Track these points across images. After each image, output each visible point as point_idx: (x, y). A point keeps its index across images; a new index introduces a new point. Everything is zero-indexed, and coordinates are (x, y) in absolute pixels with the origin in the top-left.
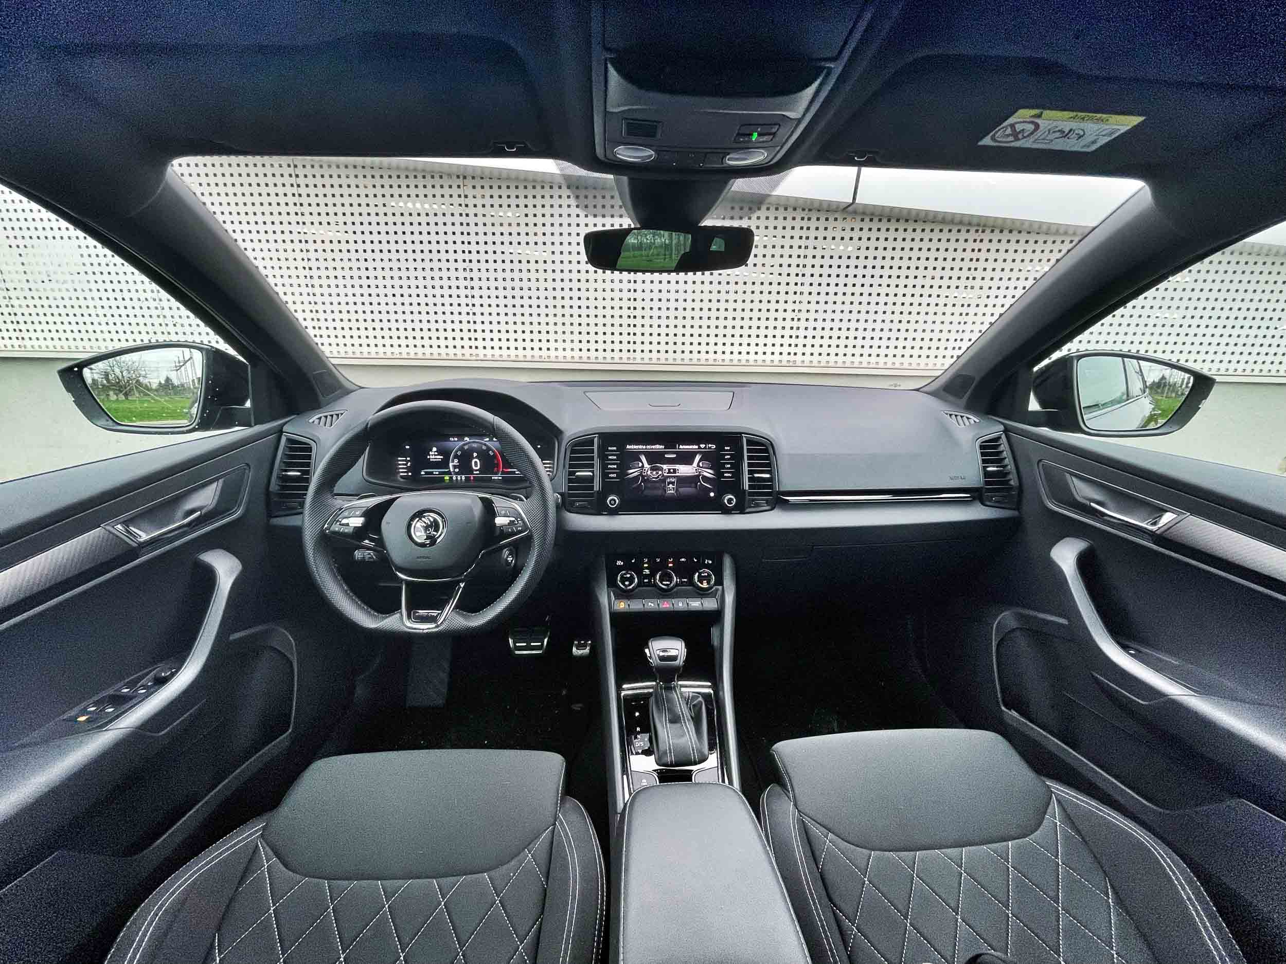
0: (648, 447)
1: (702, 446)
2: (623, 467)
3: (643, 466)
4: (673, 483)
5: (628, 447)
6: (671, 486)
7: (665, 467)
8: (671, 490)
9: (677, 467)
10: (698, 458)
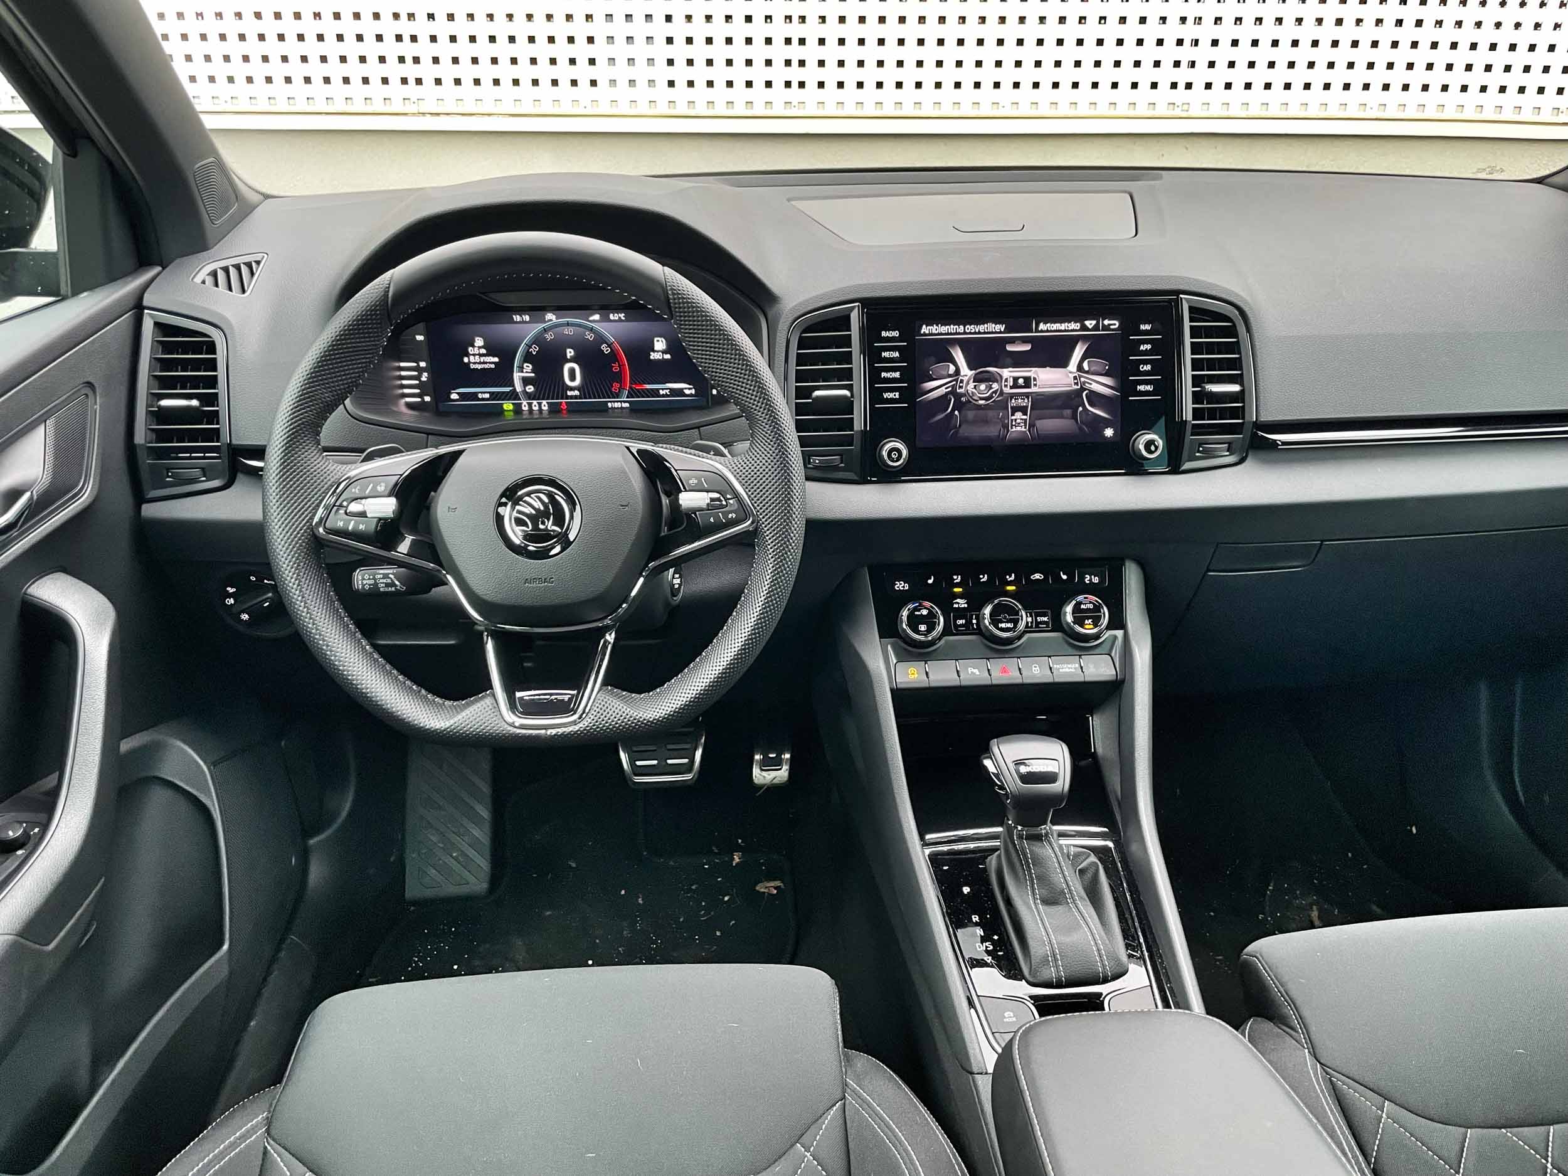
0: (971, 328)
1: (1090, 324)
2: (915, 376)
3: (957, 372)
4: (1023, 410)
5: (925, 329)
6: (1019, 415)
7: (1007, 373)
8: (1019, 425)
9: (1032, 372)
10: (1079, 351)
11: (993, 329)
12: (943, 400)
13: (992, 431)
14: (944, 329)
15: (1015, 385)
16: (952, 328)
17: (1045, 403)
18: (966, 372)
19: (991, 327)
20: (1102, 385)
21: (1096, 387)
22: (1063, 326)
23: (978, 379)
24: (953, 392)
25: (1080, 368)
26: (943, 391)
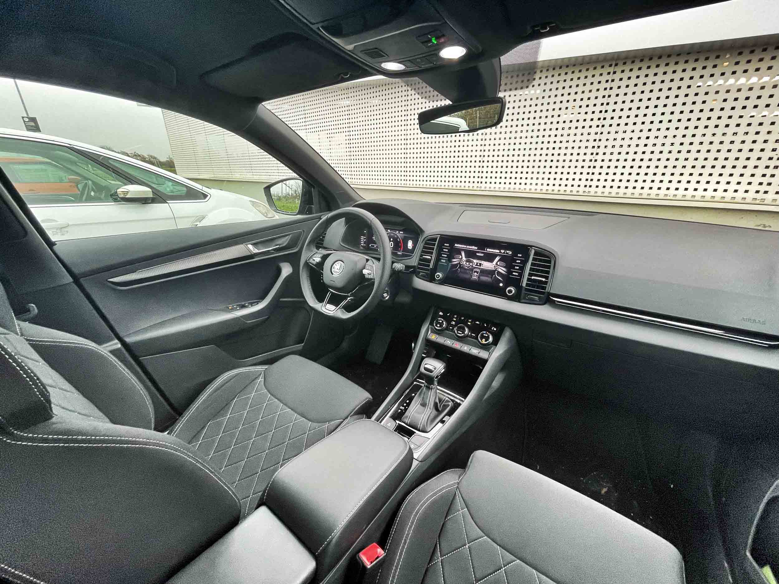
0: (468, 247)
1: (502, 251)
2: (450, 258)
3: (462, 258)
4: (477, 272)
5: (456, 245)
6: (476, 274)
7: (475, 261)
8: (475, 276)
9: (482, 262)
10: (498, 258)
11: (474, 248)
12: (456, 265)
13: (467, 276)
14: (461, 246)
15: (477, 265)
16: (463, 246)
17: (484, 272)
18: (464, 259)
19: (473, 247)
20: (502, 270)
21: (500, 270)
22: (494, 251)
23: (467, 261)
24: (459, 263)
25: (497, 264)
26: (457, 262)
